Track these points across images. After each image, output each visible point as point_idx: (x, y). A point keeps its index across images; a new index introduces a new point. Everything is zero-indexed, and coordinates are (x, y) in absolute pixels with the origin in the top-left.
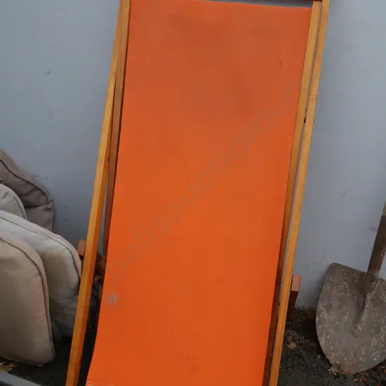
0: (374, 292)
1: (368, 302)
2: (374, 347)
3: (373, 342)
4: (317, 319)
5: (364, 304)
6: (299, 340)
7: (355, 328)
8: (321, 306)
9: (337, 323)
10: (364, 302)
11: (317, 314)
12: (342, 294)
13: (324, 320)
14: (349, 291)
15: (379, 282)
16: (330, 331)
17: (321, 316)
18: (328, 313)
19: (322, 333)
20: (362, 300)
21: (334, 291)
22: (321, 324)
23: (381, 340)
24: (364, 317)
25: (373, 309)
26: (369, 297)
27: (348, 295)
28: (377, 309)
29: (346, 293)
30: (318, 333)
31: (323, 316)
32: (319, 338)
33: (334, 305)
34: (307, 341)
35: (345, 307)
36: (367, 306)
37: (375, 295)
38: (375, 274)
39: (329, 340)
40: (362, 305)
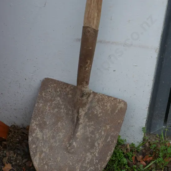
0: (88, 106)
1: (82, 117)
2: (88, 163)
3: (87, 158)
4: (30, 139)
5: (78, 119)
6: (16, 161)
7: (70, 144)
8: (33, 125)
9: (52, 141)
10: (78, 117)
11: (30, 133)
12: (56, 110)
13: (38, 139)
14: (63, 107)
15: (92, 96)
16: (44, 150)
17: (34, 135)
18: (41, 131)
19: (36, 152)
20: (76, 115)
21: (47, 108)
22: (34, 143)
23: (95, 155)
24: (80, 133)
25: (88, 124)
26: (82, 113)
27: (62, 111)
28: (93, 123)
29: (60, 108)
30: (31, 153)
31: (36, 135)
32: (32, 158)
33: (48, 123)
34: (24, 161)
35: (59, 124)
36: (81, 121)
37: (89, 109)
38: (83, 89)
39: (43, 160)
40: (76, 121)
